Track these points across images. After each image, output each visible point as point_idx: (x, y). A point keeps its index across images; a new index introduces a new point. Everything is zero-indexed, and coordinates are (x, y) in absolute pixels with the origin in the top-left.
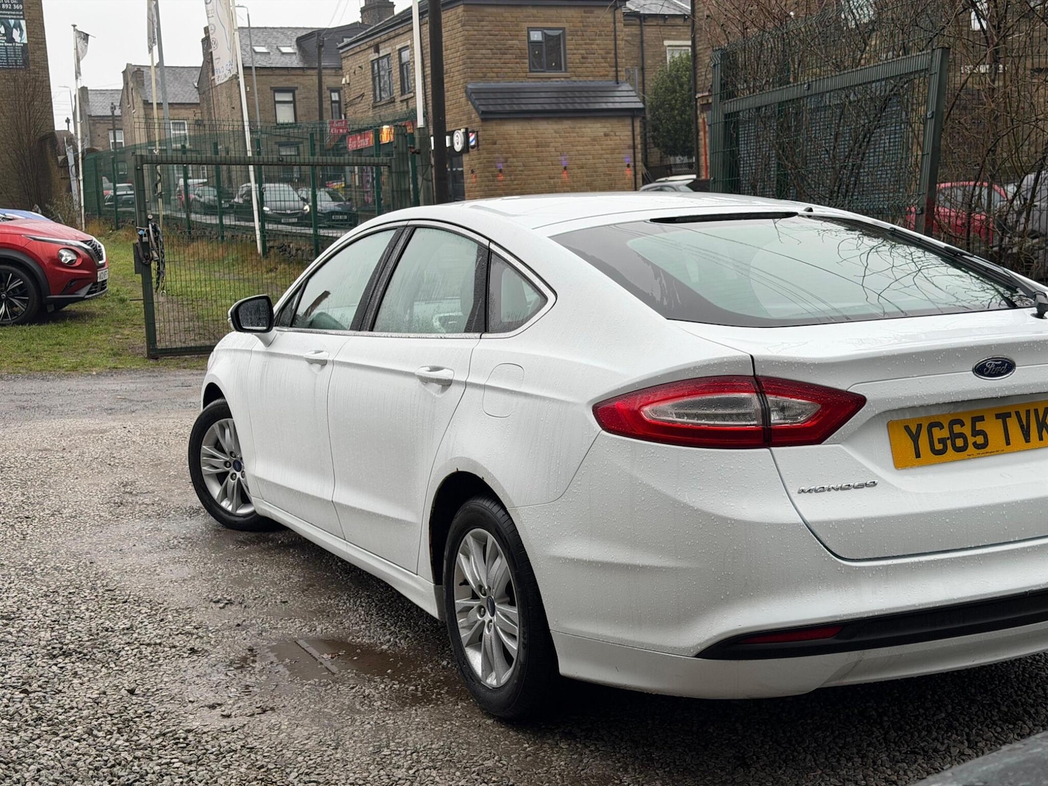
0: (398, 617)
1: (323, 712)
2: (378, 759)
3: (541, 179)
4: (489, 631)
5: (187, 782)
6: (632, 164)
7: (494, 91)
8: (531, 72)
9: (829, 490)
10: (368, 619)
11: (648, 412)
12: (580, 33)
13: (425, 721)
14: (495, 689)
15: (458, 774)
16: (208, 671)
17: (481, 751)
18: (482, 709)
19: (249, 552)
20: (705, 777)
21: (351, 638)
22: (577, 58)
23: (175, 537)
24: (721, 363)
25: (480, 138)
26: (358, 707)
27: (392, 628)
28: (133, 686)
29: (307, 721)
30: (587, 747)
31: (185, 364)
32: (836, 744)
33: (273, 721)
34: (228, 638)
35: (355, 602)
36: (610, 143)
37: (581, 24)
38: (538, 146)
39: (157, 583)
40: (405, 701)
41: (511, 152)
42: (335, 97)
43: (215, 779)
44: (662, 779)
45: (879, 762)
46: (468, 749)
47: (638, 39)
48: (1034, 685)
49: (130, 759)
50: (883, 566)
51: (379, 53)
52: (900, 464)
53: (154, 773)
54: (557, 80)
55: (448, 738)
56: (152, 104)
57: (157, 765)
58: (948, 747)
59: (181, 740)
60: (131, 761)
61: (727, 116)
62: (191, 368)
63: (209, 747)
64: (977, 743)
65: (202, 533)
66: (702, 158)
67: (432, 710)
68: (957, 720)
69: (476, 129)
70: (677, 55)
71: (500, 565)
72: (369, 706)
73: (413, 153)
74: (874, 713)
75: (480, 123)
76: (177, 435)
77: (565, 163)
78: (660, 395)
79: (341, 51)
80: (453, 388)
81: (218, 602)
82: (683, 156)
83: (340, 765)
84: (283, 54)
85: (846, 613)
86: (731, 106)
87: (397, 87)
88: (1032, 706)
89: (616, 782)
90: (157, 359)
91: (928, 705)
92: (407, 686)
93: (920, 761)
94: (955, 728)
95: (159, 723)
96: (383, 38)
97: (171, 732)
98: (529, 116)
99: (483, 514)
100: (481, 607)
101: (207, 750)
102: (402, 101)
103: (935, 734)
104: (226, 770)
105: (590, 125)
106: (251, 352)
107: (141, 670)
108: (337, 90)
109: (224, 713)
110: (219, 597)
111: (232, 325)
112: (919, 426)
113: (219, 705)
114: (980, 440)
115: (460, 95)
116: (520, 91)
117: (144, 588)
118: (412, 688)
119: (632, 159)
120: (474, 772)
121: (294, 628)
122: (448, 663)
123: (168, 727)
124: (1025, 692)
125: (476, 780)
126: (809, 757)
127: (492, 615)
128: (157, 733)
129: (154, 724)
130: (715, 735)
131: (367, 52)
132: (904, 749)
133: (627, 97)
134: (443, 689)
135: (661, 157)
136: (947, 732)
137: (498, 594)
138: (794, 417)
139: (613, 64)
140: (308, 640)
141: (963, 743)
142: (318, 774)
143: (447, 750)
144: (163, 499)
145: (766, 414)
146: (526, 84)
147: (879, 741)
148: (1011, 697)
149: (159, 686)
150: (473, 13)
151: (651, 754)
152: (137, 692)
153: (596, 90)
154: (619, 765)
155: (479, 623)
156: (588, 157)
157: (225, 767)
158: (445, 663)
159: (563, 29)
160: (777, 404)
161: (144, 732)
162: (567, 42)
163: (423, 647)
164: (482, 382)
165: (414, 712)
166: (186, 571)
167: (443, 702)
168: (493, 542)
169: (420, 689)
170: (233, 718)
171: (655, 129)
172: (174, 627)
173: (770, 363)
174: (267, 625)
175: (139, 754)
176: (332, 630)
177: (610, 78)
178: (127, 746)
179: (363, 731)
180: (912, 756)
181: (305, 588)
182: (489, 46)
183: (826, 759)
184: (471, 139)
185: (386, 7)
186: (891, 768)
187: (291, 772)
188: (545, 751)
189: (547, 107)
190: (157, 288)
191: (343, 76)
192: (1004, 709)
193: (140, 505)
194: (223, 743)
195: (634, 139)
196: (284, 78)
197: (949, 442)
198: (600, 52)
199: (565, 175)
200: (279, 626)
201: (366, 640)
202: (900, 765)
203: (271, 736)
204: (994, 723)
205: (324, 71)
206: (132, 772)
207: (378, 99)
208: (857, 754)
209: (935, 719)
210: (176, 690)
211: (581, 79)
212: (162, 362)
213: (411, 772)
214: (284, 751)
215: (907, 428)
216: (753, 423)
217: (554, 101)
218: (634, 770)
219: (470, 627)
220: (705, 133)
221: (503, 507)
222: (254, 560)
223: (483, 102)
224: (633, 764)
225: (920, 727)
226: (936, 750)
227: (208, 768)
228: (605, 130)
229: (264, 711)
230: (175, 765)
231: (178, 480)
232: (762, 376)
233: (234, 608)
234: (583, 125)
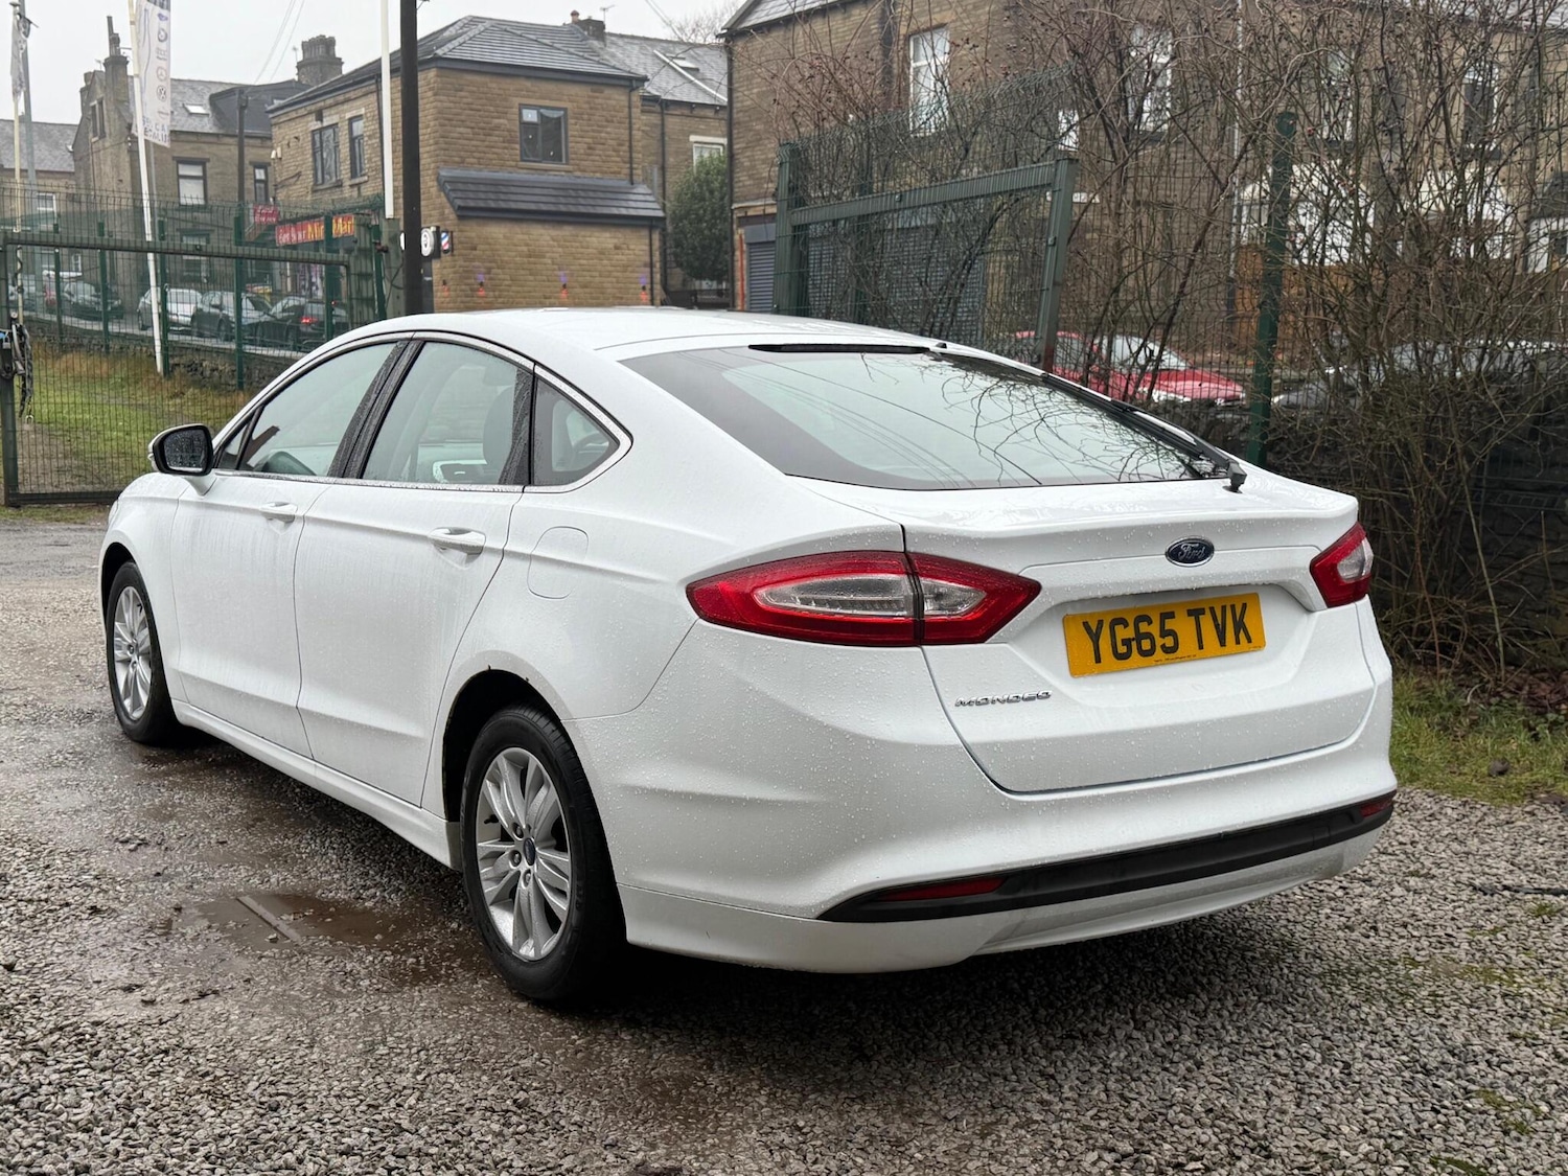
0: (384, 863)
1: (289, 996)
2: (372, 1061)
3: (534, 297)
4: (526, 884)
5: (100, 1097)
6: (648, 287)
7: (476, 182)
8: (522, 160)
9: (993, 702)
10: (342, 865)
11: (763, 596)
12: (586, 117)
13: (434, 1006)
14: (532, 963)
15: (485, 1078)
16: (120, 939)
17: (514, 1047)
18: (511, 989)
19: (166, 774)
20: (815, 1074)
21: (319, 892)
22: (581, 148)
23: (59, 752)
24: (862, 535)
25: (455, 241)
26: (338, 988)
27: (378, 879)
28: (11, 959)
29: (267, 1008)
30: (657, 1038)
31: (58, 515)
32: (975, 1027)
33: (217, 1009)
34: (144, 892)
35: (323, 843)
36: (621, 258)
37: (586, 106)
38: (530, 256)
39: (38, 815)
40: (403, 979)
41: (494, 261)
42: (260, 174)
43: (140, 1091)
44: (759, 1078)
45: (1030, 1050)
46: (496, 1044)
47: (658, 132)
48: (1200, 947)
49: (13, 1063)
50: (1055, 801)
51: (322, 121)
52: (1076, 670)
53: (50, 1084)
54: (554, 174)
55: (467, 1029)
56: (13, 170)
57: (55, 1072)
58: (1111, 1029)
59: (87, 1037)
60: (16, 1067)
61: (796, 228)
62: (67, 521)
63: (128, 1046)
64: (1144, 1023)
65: (98, 746)
66: (738, 284)
67: (442, 991)
68: (1118, 993)
69: (450, 229)
70: (706, 155)
71: (546, 798)
72: (354, 987)
73: (379, 251)
74: (1016, 985)
75: (456, 221)
76: (55, 611)
77: (564, 280)
78: (780, 574)
79: (271, 116)
80: (484, 558)
81: (126, 842)
82: (712, 280)
83: (319, 1070)
84: (191, 114)
85: (1009, 861)
86: (800, 217)
87: (345, 168)
88: (1204, 975)
89: (700, 1084)
90: (18, 507)
91: (1080, 974)
92: (404, 958)
93: (1080, 1048)
94: (1116, 1004)
95: (54, 1012)
96: (329, 102)
97: (71, 1025)
98: (520, 216)
99: (523, 728)
100: (514, 852)
101: (126, 1051)
102: (352, 186)
103: (1093, 1013)
104: (155, 1080)
105: (597, 234)
106: (177, 501)
107: (20, 936)
108: (264, 166)
109: (144, 998)
110: (128, 835)
111: (153, 464)
112: (1100, 623)
113: (138, 986)
114: (1169, 642)
115: (431, 184)
116: (507, 183)
117: (19, 822)
118: (411, 960)
119: (648, 280)
120: (507, 1076)
121: (239, 878)
122: (459, 926)
123: (67, 1018)
124: (1193, 957)
125: (511, 1087)
126: (944, 1045)
127: (531, 864)
128: (51, 1026)
129: (46, 1014)
130: (822, 1017)
131: (306, 119)
132: (1059, 1033)
133: (643, 202)
134: (455, 961)
135: (684, 280)
136: (1107, 1009)
137: (540, 837)
138: (953, 607)
139: (627, 159)
140: (257, 896)
141: (1128, 1023)
142: (288, 1084)
143: (466, 1046)
144: (40, 699)
145: (918, 602)
146: (515, 176)
147: (1026, 1022)
148: (1177, 963)
149: (49, 959)
150: (449, 80)
151: (742, 1045)
152: (17, 968)
153: (606, 190)
154: (701, 1061)
155: (512, 873)
156: (594, 274)
157: (153, 1074)
158: (454, 925)
159: (565, 109)
160: (930, 589)
161: (31, 1025)
162: (570, 127)
163: (422, 903)
164: (528, 551)
165: (417, 993)
166: (78, 799)
167: (456, 980)
168: (538, 767)
169: (422, 962)
170: (159, 1006)
171: (678, 244)
172: (64, 876)
173: (926, 536)
174: (200, 874)
175: (26, 1056)
176: (292, 881)
177: (622, 176)
178: (8, 1046)
179: (347, 1021)
180: (1069, 1040)
181: (251, 823)
182: (468, 124)
183: (964, 1046)
184: (444, 242)
185: (331, 64)
186: (1045, 1057)
187: (249, 1081)
188: (601, 1045)
189: (544, 207)
190: (22, 411)
191: (272, 148)
192: (1171, 978)
193: (7, 706)
194: (148, 1041)
195: (651, 256)
196: (192, 145)
197: (1134, 644)
198: (610, 142)
199: (563, 295)
200: (217, 876)
201: (341, 895)
202: (1055, 1053)
203: (216, 1030)
204: (1162, 997)
205: (246, 140)
206: (19, 1082)
207: (320, 181)
208: (1002, 1039)
209: (1091, 991)
210: (74, 966)
211: (586, 175)
212: (26, 511)
213: (420, 1078)
214: (237, 1051)
215: (1086, 625)
216: (902, 614)
217: (553, 200)
218: (722, 1067)
219: (498, 879)
220: (742, 252)
221: (554, 719)
222: (175, 784)
223: (459, 194)
224: (720, 1059)
225: (1074, 1003)
226: (1097, 1033)
227: (129, 1076)
228: (615, 241)
229: (203, 995)
230: (81, 1073)
231: (59, 673)
232: (914, 553)
233: (149, 851)
234: (588, 233)
